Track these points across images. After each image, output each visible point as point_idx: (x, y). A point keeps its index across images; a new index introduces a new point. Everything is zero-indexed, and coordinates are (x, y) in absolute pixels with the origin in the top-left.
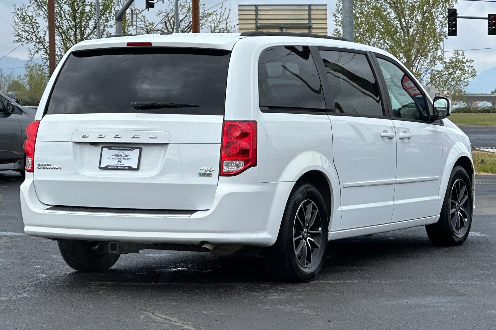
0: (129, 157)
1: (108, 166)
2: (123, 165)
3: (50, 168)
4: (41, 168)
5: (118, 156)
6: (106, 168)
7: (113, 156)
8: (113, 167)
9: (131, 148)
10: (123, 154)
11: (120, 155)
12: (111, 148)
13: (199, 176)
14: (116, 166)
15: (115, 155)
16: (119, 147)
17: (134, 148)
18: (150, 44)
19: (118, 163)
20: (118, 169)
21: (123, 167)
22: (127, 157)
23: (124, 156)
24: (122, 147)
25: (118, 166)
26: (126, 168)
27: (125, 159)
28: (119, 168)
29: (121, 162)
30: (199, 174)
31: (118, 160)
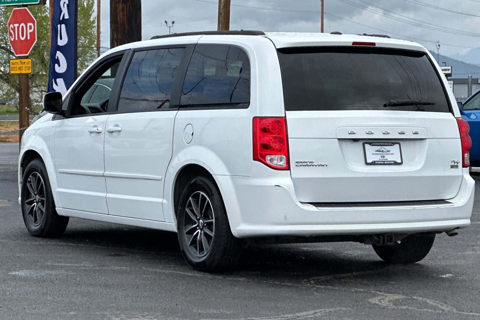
0: (391, 152)
1: (375, 161)
2: (386, 160)
3: (313, 166)
4: (301, 166)
5: (380, 151)
6: (373, 163)
7: (376, 151)
8: (380, 162)
9: (391, 144)
10: (384, 150)
11: (382, 151)
12: (373, 144)
13: (451, 168)
14: (383, 161)
15: (377, 151)
16: (381, 143)
17: (394, 144)
18: (374, 44)
19: (382, 159)
20: (384, 164)
21: (389, 162)
22: (389, 152)
23: (386, 151)
24: (383, 143)
25: (384, 161)
26: (392, 162)
27: (387, 154)
28: (385, 162)
29: (384, 157)
30: (451, 166)
31: (381, 155)
